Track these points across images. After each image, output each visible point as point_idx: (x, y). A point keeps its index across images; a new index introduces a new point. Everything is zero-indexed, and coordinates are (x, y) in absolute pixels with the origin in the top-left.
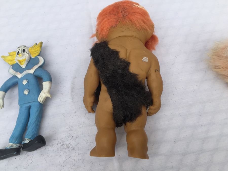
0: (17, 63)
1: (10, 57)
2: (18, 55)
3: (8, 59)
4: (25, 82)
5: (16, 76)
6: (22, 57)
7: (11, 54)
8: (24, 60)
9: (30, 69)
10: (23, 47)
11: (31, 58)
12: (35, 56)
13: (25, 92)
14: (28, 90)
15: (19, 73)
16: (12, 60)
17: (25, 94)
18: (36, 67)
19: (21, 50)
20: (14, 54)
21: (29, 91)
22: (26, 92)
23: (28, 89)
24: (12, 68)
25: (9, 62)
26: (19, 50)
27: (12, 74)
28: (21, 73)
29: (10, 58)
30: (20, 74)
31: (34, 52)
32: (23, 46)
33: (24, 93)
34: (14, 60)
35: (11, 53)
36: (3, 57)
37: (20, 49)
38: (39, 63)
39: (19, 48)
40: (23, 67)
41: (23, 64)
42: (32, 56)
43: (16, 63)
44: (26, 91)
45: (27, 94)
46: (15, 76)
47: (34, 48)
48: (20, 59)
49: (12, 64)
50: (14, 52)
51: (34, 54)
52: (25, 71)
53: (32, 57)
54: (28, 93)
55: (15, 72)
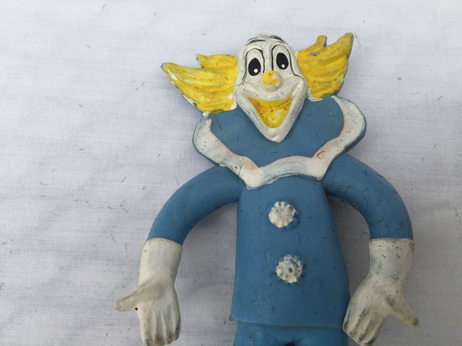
0: (238, 108)
1: (208, 78)
2: (253, 74)
3: (199, 83)
4: (280, 216)
5: (237, 171)
6: (277, 88)
7: (212, 63)
8: (278, 106)
9: (310, 155)
10: (276, 42)
11: (306, 102)
12: (324, 92)
13: (287, 271)
14: (299, 263)
15: (246, 159)
16: (214, 93)
17: (284, 278)
18: (333, 149)
19: (267, 53)
20: (230, 64)
21: (304, 267)
22: (291, 270)
23: (300, 258)
24: (213, 129)
25: (202, 99)
26: (261, 51)
27: (211, 155)
28: (259, 166)
29: (205, 79)
30: (252, 168)
31: (321, 76)
32: (276, 38)
33: (279, 272)
34: (225, 92)
35: (212, 57)
36: (174, 67)
37: (266, 47)
38: (343, 132)
39: (258, 45)
40: (274, 139)
41: (275, 122)
42: (309, 89)
43: (233, 107)
44: (292, 266)
45: (295, 280)
46: (227, 168)
47: (318, 57)
48: (266, 96)
49: (212, 109)
50: (228, 55)
51: (320, 83)
52: (284, 160)
53: (312, 98)
54: (298, 279)
55: (224, 150)
